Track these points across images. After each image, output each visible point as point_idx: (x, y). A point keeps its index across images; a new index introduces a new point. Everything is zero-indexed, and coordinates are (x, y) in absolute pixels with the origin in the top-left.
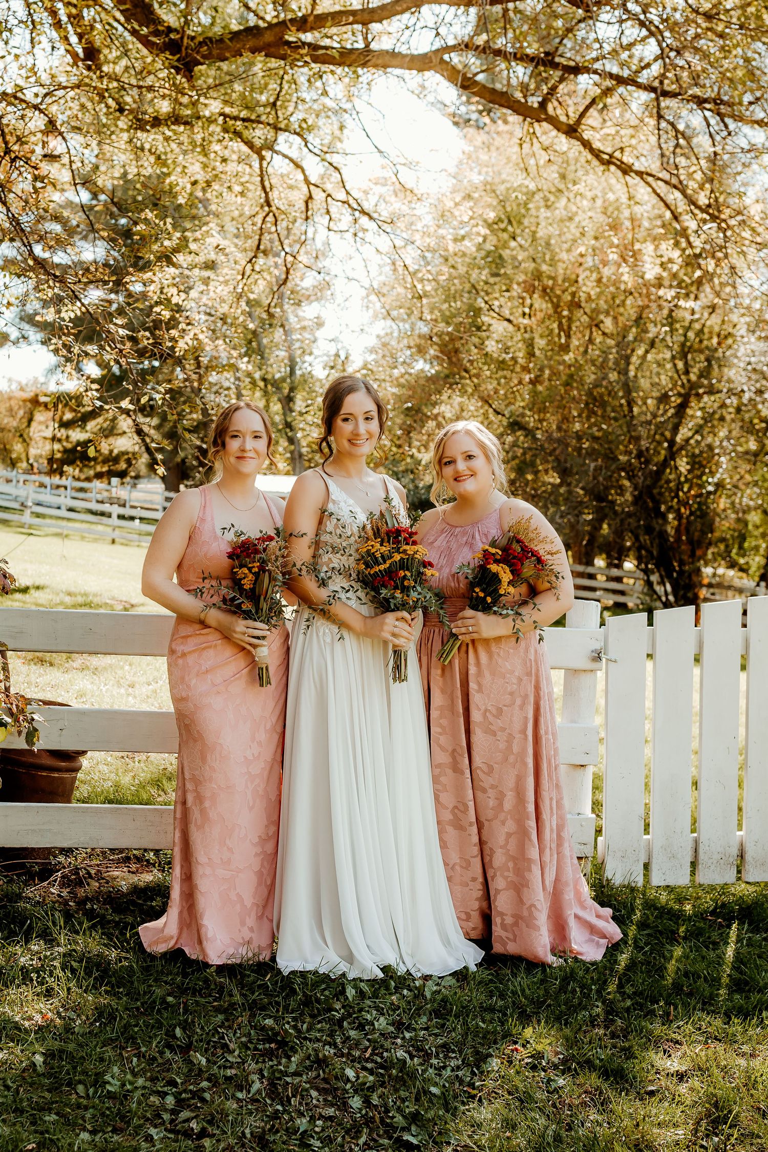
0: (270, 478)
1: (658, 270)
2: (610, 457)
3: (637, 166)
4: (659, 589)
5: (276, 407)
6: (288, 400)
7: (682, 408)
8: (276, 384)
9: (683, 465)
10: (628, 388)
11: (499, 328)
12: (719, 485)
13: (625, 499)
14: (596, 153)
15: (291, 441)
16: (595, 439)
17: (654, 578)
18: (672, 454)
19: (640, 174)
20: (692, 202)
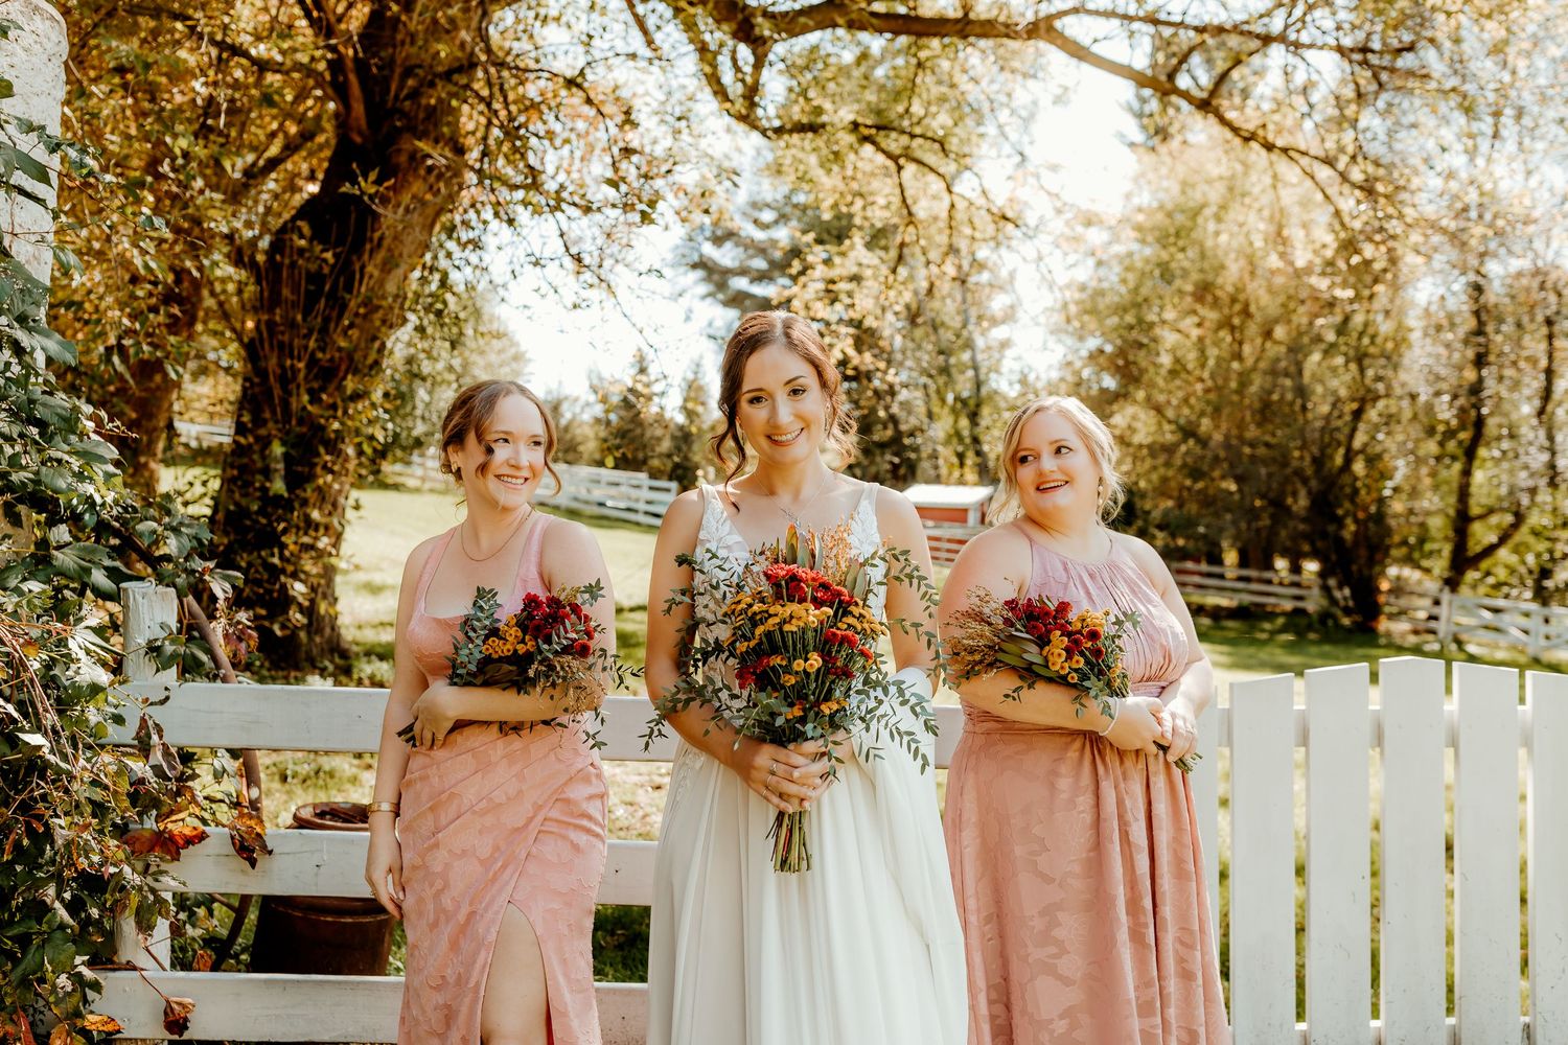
0: (961, 489)
1: (1309, 256)
2: (1284, 462)
3: (1280, 143)
4: (1338, 594)
5: (964, 423)
6: (974, 417)
7: (1358, 415)
8: (964, 402)
9: (1359, 467)
10: (1302, 392)
11: (1169, 338)
12: (1396, 490)
13: (1301, 503)
14: (1235, 130)
15: (979, 453)
16: (1267, 445)
17: (1332, 582)
18: (1349, 459)
19: (1285, 150)
20: (1344, 177)
